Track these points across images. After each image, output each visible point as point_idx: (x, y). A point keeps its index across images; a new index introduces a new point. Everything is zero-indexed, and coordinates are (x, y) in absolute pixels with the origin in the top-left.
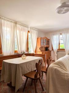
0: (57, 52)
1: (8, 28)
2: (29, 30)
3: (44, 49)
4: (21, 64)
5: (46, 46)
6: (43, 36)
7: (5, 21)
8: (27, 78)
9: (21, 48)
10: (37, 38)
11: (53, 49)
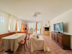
0: (30, 30)
1: (3, 17)
2: (18, 20)
3: (25, 29)
4: (17, 38)
5: (25, 27)
6: (24, 23)
7: (1, 13)
8: (20, 44)
9: (12, 29)
10: (22, 24)
11: (28, 29)
